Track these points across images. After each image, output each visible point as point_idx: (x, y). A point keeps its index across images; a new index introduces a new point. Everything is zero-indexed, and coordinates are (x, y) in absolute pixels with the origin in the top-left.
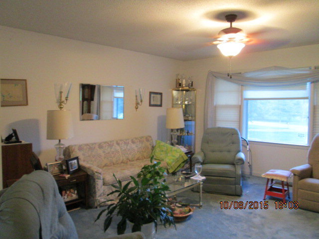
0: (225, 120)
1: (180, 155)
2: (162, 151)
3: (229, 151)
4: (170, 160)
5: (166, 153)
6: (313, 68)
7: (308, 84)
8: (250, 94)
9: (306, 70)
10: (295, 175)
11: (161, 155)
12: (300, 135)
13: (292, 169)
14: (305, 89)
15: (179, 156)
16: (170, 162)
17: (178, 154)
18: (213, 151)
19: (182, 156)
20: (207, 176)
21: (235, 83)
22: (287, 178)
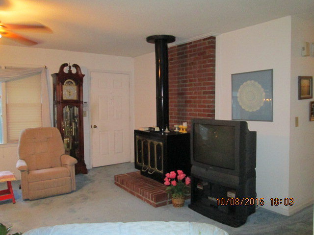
6: (3, 68)
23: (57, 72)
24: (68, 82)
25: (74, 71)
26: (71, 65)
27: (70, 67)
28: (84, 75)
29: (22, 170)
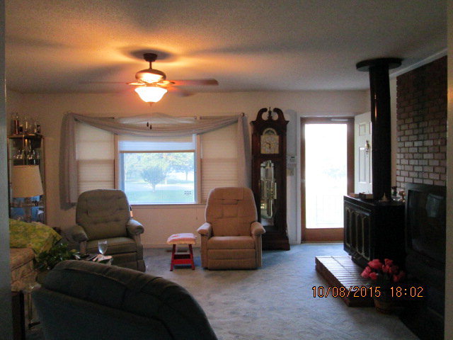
0: (93, 180)
1: (50, 235)
2: (17, 233)
3: (117, 220)
4: (36, 244)
5: (26, 235)
6: (198, 118)
7: (194, 137)
8: (126, 144)
9: (190, 120)
10: (202, 235)
11: (17, 238)
12: (187, 193)
13: (199, 229)
14: (191, 141)
15: (48, 236)
16: (37, 247)
17: (47, 233)
18: (95, 223)
19: (53, 236)
20: (114, 254)
21: (108, 131)
22: (194, 240)
23: (254, 119)
24: (267, 132)
25: (275, 117)
26: (272, 110)
27: (270, 112)
28: (288, 122)
29: (203, 234)
